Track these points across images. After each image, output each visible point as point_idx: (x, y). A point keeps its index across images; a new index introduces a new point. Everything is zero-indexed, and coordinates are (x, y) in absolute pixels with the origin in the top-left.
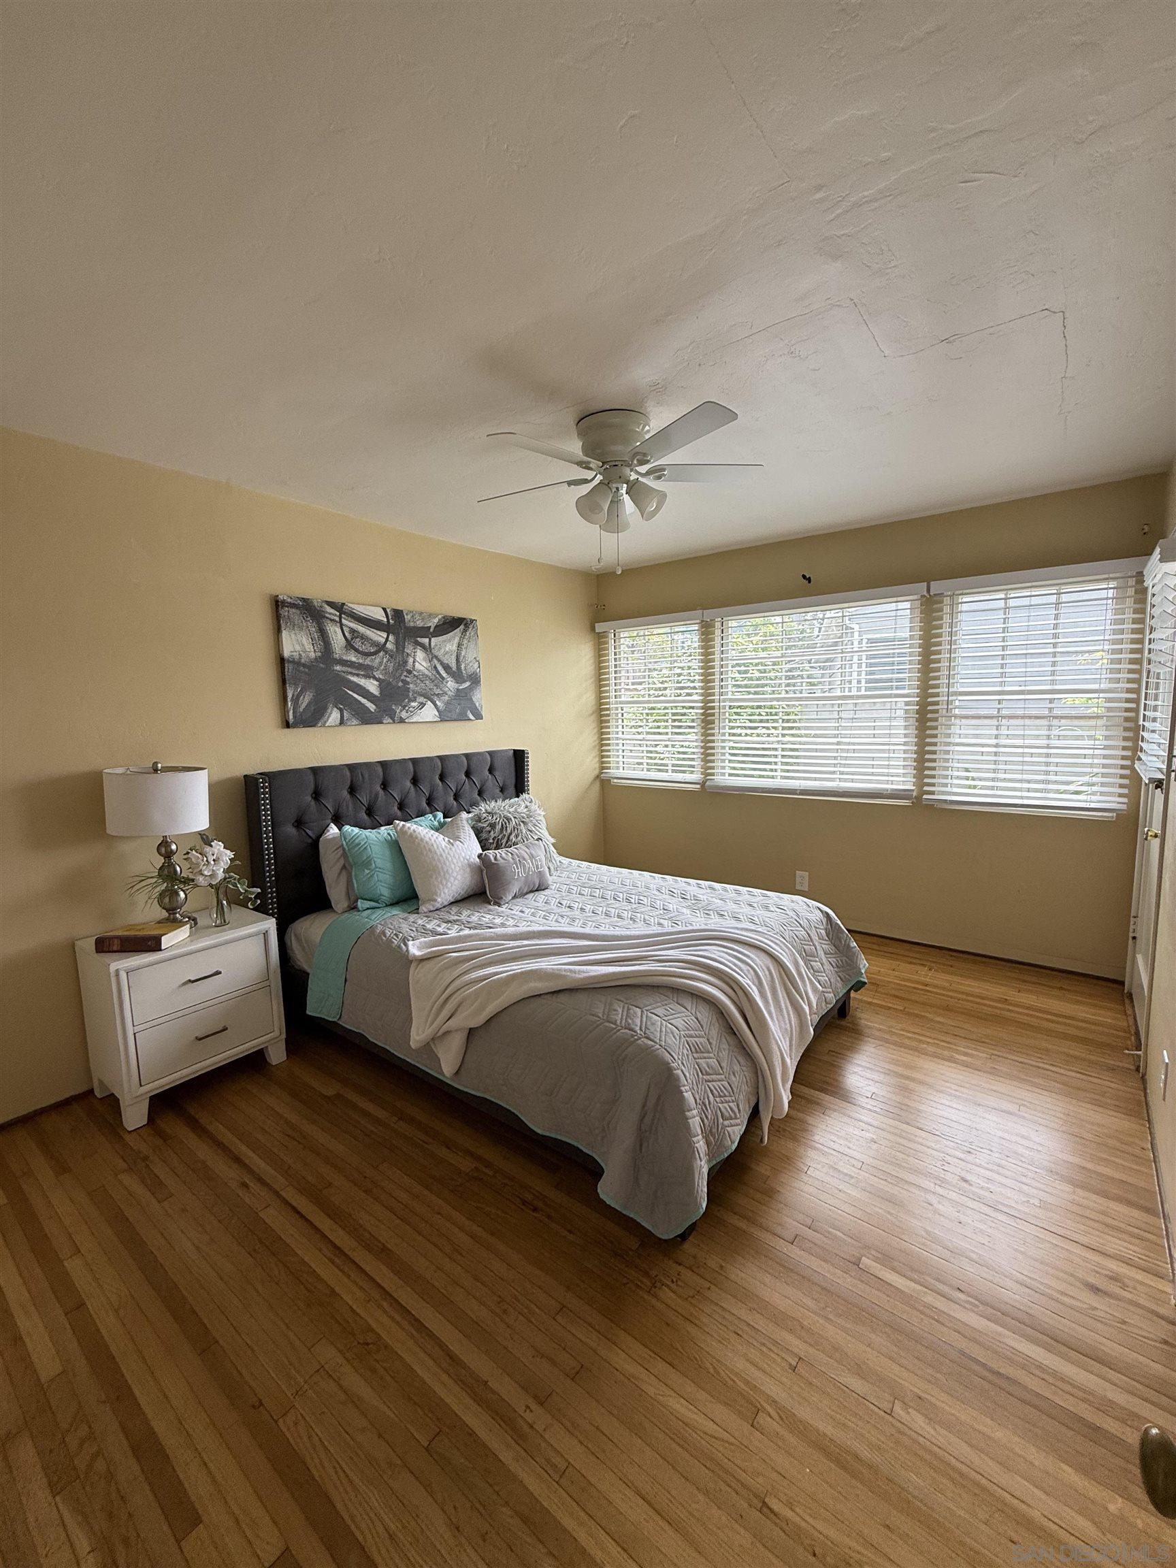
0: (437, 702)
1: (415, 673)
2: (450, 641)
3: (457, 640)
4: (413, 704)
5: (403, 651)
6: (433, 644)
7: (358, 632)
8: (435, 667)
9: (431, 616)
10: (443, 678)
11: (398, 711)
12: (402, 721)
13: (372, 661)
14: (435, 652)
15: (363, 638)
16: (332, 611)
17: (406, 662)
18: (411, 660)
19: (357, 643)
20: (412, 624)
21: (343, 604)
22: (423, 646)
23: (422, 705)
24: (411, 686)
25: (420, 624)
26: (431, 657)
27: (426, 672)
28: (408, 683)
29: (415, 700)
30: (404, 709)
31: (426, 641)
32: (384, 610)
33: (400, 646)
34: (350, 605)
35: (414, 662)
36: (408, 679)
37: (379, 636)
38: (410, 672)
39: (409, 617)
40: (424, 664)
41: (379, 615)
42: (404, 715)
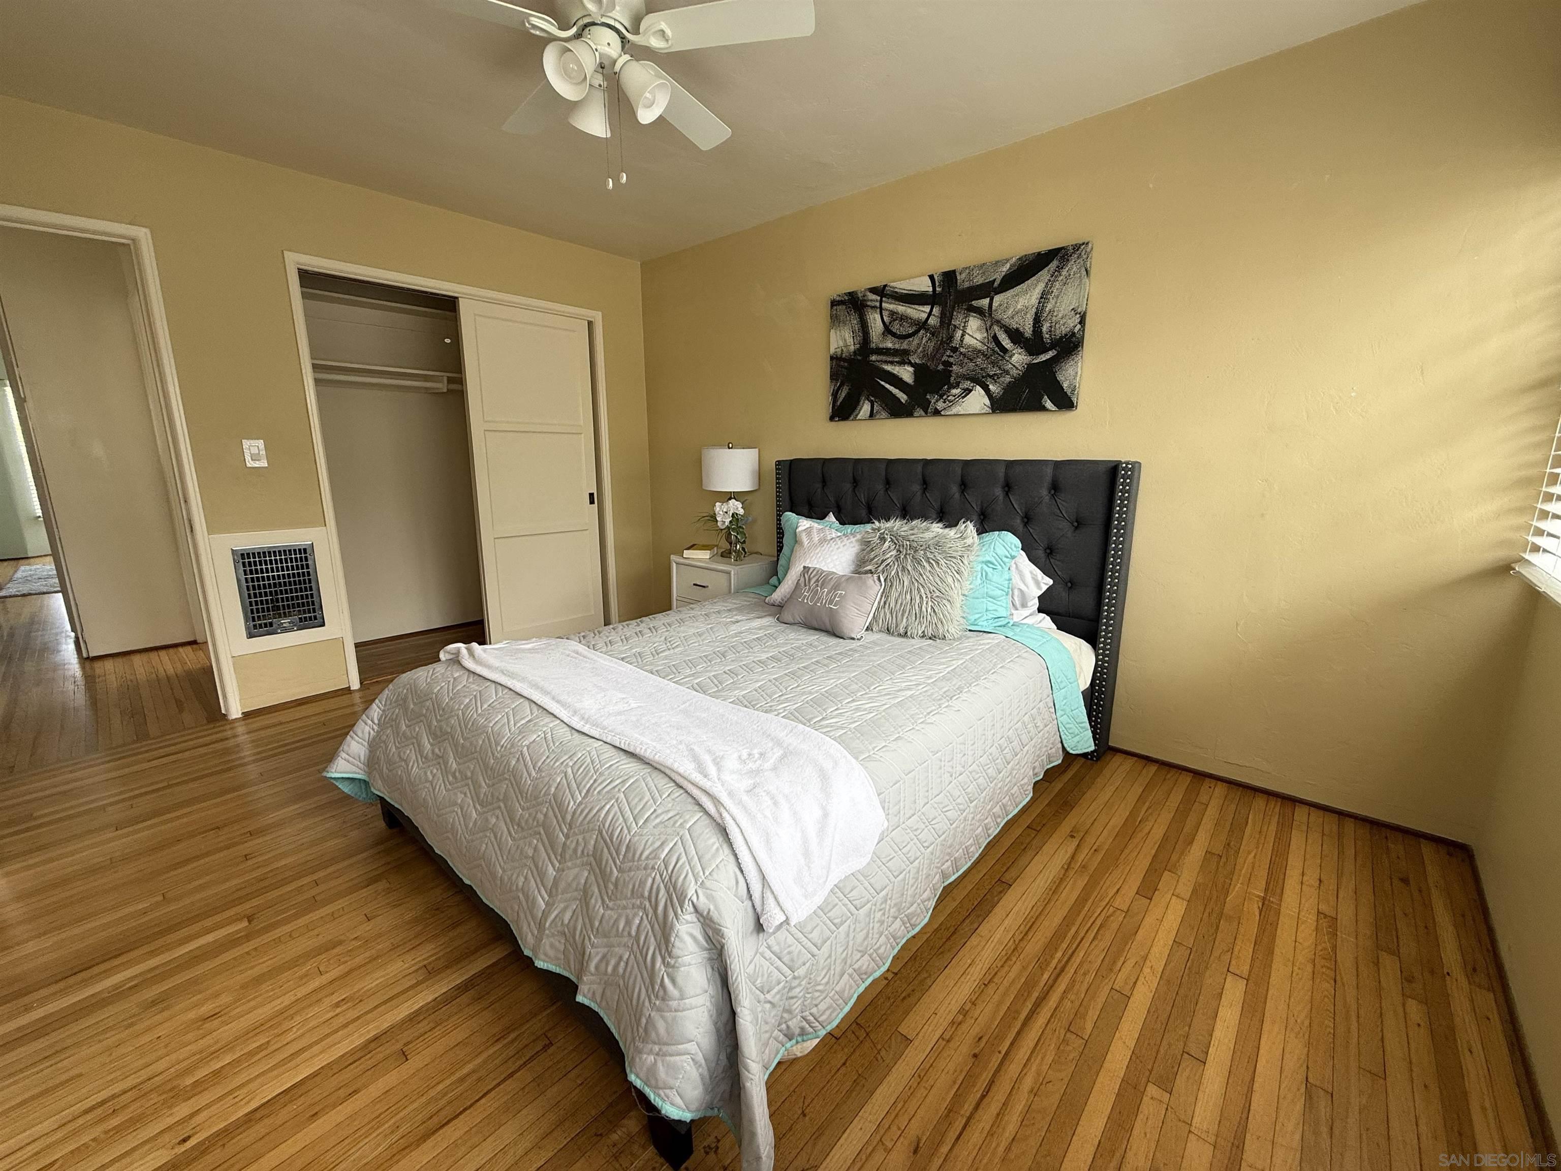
0: (991, 387)
1: (962, 350)
2: (1026, 292)
3: (1041, 287)
4: (954, 391)
5: (949, 324)
6: (995, 304)
7: (897, 313)
8: (995, 338)
9: (997, 264)
10: (1004, 350)
11: (933, 401)
12: (937, 413)
13: (909, 344)
14: (998, 316)
15: (903, 318)
16: (874, 297)
17: (951, 338)
18: (959, 334)
19: (896, 327)
20: (967, 285)
21: (885, 286)
22: (979, 311)
23: (968, 391)
24: (954, 367)
25: (979, 280)
26: (989, 324)
27: (979, 346)
28: (951, 364)
29: (957, 385)
30: (941, 397)
31: (986, 301)
32: (931, 277)
33: (946, 320)
34: (892, 284)
35: (963, 335)
36: (951, 360)
37: (920, 312)
38: (955, 350)
39: (963, 275)
40: (979, 336)
41: (924, 285)
42: (940, 405)
